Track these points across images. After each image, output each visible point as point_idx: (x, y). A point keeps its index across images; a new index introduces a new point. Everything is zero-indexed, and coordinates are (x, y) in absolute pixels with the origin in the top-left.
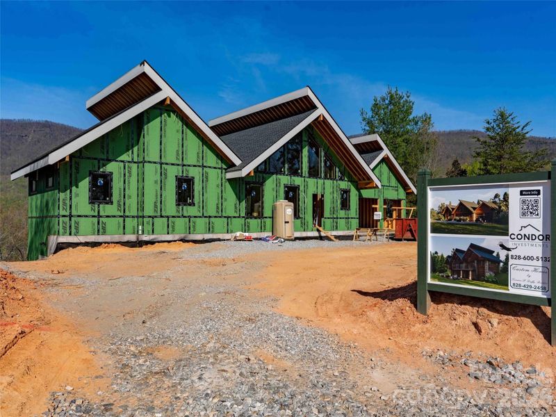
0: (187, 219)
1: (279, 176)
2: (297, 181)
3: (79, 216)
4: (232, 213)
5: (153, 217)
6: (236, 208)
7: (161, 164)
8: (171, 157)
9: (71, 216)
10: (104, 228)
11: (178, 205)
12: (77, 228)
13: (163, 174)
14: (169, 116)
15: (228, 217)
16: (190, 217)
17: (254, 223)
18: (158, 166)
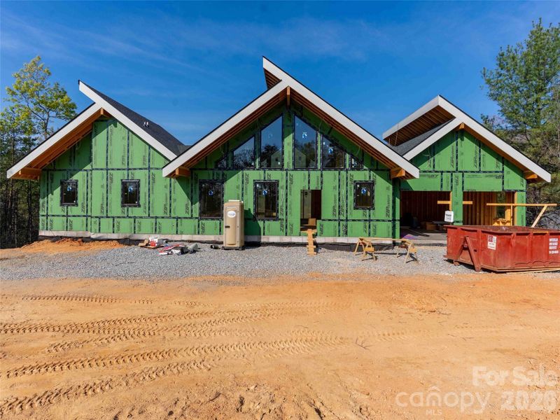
0: (133, 220)
1: (246, 172)
2: (275, 175)
3: (53, 216)
4: (183, 214)
5: (99, 218)
6: (187, 208)
7: (107, 170)
8: (116, 162)
9: (47, 216)
10: (71, 225)
11: (123, 206)
12: (51, 225)
13: (109, 179)
14: (116, 126)
15: (178, 218)
16: (135, 218)
17: (210, 224)
18: (105, 172)
